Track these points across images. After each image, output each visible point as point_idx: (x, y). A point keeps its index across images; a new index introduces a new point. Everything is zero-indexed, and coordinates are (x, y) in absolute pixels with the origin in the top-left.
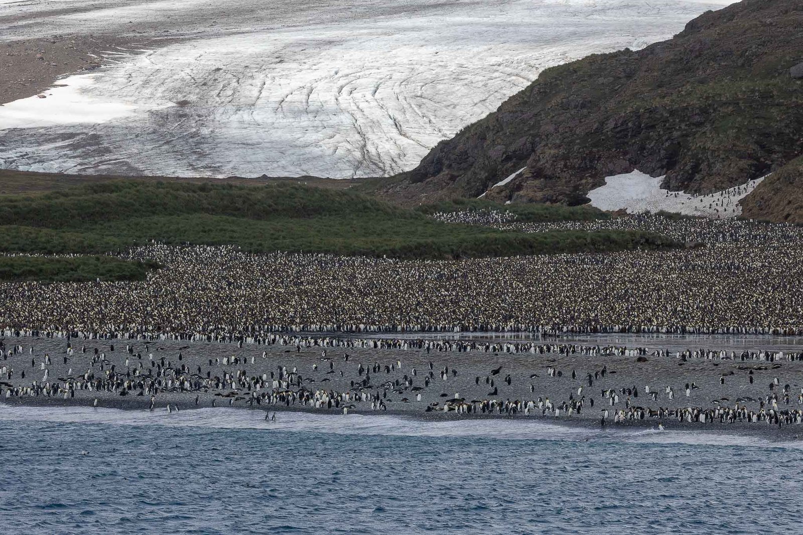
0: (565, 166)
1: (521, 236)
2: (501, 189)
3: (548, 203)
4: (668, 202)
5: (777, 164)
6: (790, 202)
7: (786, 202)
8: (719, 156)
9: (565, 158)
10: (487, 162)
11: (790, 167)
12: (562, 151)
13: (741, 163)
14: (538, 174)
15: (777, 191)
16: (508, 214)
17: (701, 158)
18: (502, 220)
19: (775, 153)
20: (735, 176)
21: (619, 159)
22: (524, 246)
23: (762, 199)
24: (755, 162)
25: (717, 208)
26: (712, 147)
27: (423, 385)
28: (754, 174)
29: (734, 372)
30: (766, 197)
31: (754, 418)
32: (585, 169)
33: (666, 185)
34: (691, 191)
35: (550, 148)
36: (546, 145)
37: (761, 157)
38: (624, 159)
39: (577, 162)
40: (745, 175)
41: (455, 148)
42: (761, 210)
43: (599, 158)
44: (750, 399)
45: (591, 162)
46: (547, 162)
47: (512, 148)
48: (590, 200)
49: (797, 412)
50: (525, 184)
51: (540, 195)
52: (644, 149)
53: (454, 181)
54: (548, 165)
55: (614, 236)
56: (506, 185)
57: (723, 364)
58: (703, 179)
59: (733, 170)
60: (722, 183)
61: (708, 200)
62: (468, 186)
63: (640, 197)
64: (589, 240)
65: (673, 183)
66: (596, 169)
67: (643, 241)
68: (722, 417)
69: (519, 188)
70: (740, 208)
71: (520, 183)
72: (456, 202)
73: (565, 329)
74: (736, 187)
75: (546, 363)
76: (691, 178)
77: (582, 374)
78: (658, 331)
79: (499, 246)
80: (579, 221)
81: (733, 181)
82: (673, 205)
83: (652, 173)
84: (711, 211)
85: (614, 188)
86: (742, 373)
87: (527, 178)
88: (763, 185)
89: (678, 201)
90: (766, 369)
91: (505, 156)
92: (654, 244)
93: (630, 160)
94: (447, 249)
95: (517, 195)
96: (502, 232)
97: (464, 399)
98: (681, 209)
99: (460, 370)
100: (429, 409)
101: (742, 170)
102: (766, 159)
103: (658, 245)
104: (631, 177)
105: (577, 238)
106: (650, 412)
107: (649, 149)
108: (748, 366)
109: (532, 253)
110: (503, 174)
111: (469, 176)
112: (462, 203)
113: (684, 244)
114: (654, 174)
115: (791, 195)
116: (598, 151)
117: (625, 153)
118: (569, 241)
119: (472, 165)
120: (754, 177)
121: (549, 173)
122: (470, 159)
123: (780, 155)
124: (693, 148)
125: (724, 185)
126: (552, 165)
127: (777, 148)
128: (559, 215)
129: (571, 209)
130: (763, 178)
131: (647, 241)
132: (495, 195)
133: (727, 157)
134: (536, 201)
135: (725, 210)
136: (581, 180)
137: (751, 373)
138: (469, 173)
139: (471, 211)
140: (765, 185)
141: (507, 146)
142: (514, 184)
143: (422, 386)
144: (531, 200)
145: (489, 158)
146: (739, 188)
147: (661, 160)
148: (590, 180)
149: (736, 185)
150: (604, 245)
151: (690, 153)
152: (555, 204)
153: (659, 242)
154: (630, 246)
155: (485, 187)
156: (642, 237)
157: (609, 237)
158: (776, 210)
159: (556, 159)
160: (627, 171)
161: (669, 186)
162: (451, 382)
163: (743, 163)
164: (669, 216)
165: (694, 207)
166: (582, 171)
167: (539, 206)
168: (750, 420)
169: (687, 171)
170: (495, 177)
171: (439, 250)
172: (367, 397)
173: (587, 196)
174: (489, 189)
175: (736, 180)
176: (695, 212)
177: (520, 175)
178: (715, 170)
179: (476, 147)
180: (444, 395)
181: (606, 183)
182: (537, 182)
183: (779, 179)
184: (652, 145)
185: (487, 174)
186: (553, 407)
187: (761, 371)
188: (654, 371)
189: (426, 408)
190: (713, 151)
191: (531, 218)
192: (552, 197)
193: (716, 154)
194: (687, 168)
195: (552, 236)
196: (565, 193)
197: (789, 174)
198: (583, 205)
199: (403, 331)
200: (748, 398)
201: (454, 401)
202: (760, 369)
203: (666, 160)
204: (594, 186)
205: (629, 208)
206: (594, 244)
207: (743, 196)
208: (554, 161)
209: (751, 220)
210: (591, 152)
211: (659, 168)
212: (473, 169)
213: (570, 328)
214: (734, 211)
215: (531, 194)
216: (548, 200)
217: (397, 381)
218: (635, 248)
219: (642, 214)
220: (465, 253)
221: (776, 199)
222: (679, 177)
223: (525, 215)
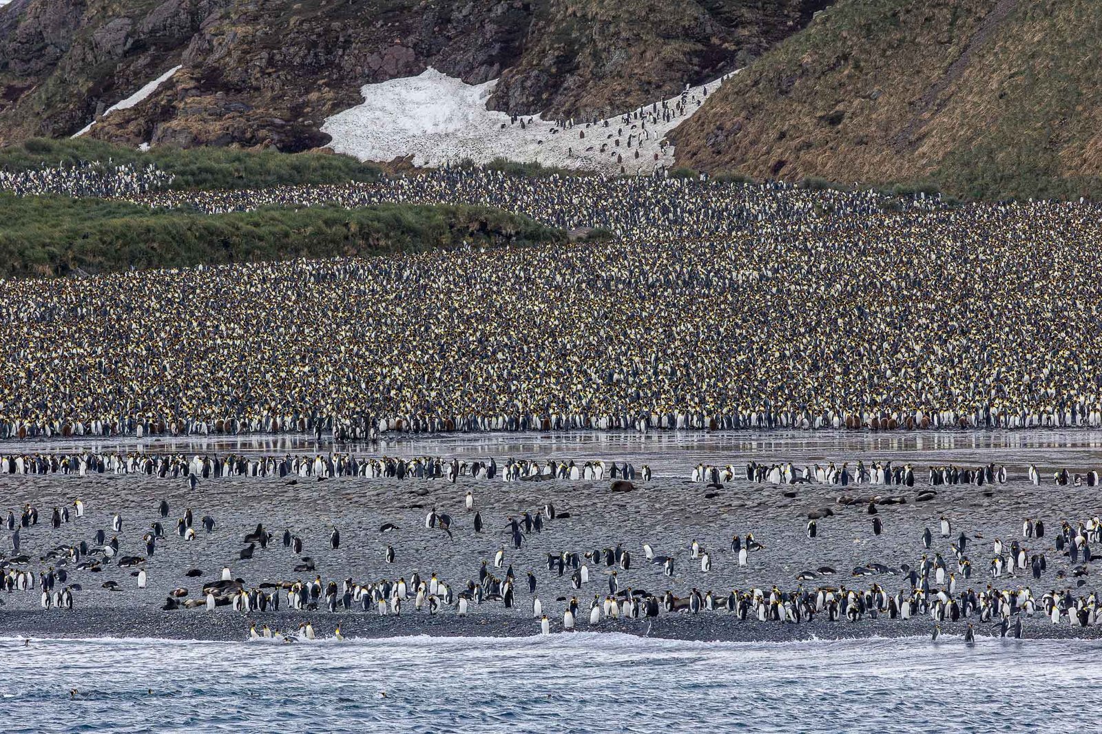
0: (271, 62)
1: (202, 221)
2: (126, 119)
3: (235, 146)
4: (505, 139)
5: (750, 51)
6: (782, 135)
7: (773, 135)
8: (617, 34)
9: (271, 44)
10: (90, 57)
11: (780, 55)
12: (261, 29)
13: (669, 48)
14: (210, 81)
15: (753, 110)
16: (152, 173)
17: (577, 40)
18: (142, 186)
19: (744, 24)
20: (655, 79)
21: (392, 44)
22: (211, 243)
23: (720, 128)
24: (699, 47)
25: (619, 150)
26: (603, 15)
27: (141, 551)
28: (697, 73)
29: (833, 509)
30: (728, 125)
31: (905, 610)
32: (316, 69)
33: (499, 102)
34: (556, 113)
35: (234, 24)
36: (226, 16)
37: (714, 35)
38: (403, 45)
39: (297, 54)
40: (679, 75)
41: (14, 26)
42: (719, 153)
43: (348, 42)
44: (883, 569)
45: (329, 52)
46: (229, 54)
47: (147, 24)
48: (329, 138)
49: (998, 595)
50: (182, 105)
51: (215, 127)
52: (449, 21)
53: (15, 100)
54: (231, 61)
55: (410, 218)
56: (137, 108)
57: (806, 492)
58: (583, 86)
59: (651, 65)
60: (628, 94)
61: (596, 134)
62: (49, 112)
63: (441, 128)
64: (354, 228)
65: (516, 97)
66: (340, 68)
67: (474, 226)
68: (833, 608)
69: (168, 112)
70: (671, 150)
71: (169, 101)
72: (32, 147)
73: (382, 425)
74: (659, 105)
75: (408, 500)
76: (555, 85)
77: (496, 521)
78: (588, 426)
79: (155, 245)
80: (315, 185)
81: (651, 90)
82: (519, 146)
83: (468, 75)
84: (603, 157)
85: (383, 109)
86: (851, 512)
87: (186, 90)
88: (722, 95)
89: (529, 138)
90: (903, 502)
91: (130, 41)
92: (500, 234)
93: (415, 46)
94: (39, 252)
95: (165, 131)
96: (155, 213)
97: (240, 581)
98: (537, 153)
99: (218, 516)
100: (171, 605)
101: (670, 65)
102: (724, 40)
103: (509, 237)
104: (420, 84)
105: (327, 223)
106: (672, 600)
107: (459, 21)
108: (863, 496)
109: (230, 259)
110: (128, 83)
111: (51, 88)
112: (47, 149)
113: (564, 235)
114: (471, 79)
115: (783, 119)
116: (344, 28)
117: (406, 31)
118: (309, 230)
119: (54, 64)
120: (697, 81)
121: (234, 78)
122: (50, 49)
123: (755, 29)
124: (559, 17)
125: (630, 100)
126: (240, 60)
127: (747, 14)
128: (268, 173)
129: (293, 158)
130: (717, 83)
131: (483, 226)
132: (112, 130)
133: (638, 37)
134: (207, 143)
135: (637, 155)
136: (307, 92)
137: (872, 511)
138: (50, 82)
139: (68, 166)
140: (725, 98)
141: (135, 19)
142: (156, 105)
143: (139, 555)
144: (196, 141)
145: (94, 46)
146: (665, 106)
147: (487, 45)
148: (328, 94)
149: (658, 99)
150: (387, 236)
151: (552, 29)
152: (250, 150)
153: (510, 230)
154: (446, 240)
155: (88, 112)
156: (471, 218)
157: (398, 220)
158: (751, 154)
159: (248, 46)
160: (411, 70)
161: (507, 104)
162: (204, 544)
163: (671, 50)
164: (518, 171)
165: (565, 149)
166: (310, 72)
167: (219, 153)
168: (894, 613)
169: (547, 71)
170: (109, 89)
171: (21, 254)
172: (26, 581)
173: (322, 130)
174: (99, 117)
175: (658, 87)
176: (568, 162)
177: (170, 84)
178: (608, 67)
179: (64, 24)
180: (195, 573)
181: (361, 100)
182: (208, 100)
183: (756, 83)
184: (465, 12)
185: (91, 84)
186: (450, 594)
187: (893, 507)
188: (653, 510)
189: (165, 603)
190: (605, 24)
191: (205, 181)
192: (244, 132)
193: (612, 29)
194: (548, 61)
195: (273, 219)
196: (272, 124)
197: (779, 73)
198: (315, 150)
199: (22, 435)
200: (877, 566)
201: (221, 585)
202: (889, 502)
203: (498, 46)
204: (339, 106)
205: (418, 154)
206: (365, 237)
207: (675, 123)
208: (245, 52)
209: (702, 177)
210: (327, 31)
211: (482, 64)
212: (58, 73)
213: (393, 422)
214: (656, 157)
215: (196, 126)
216: (233, 139)
217: (83, 545)
218: (456, 242)
219: (456, 167)
220: (81, 262)
221: (752, 129)
222: (529, 83)
223: (193, 174)
